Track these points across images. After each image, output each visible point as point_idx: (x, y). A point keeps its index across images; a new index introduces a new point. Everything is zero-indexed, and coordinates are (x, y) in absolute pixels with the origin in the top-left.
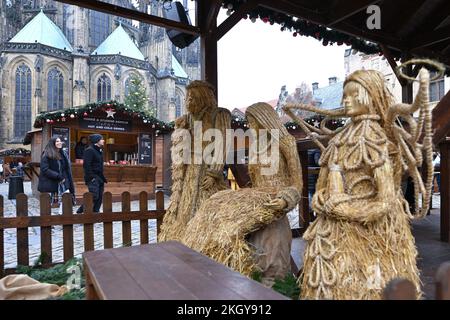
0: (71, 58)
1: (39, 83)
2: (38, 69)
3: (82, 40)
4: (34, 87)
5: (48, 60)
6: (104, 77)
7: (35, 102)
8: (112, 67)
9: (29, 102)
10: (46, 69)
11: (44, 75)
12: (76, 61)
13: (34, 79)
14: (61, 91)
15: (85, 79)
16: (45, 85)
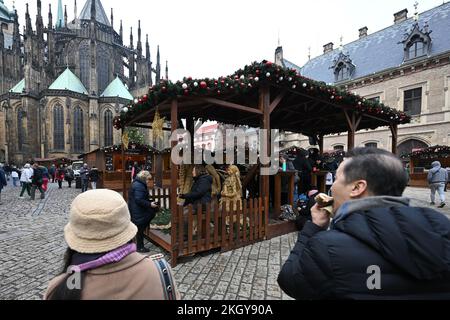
0: (87, 99)
1: (68, 115)
2: (68, 107)
3: (94, 88)
4: (65, 118)
5: (73, 100)
6: (108, 111)
7: (66, 128)
8: (114, 105)
9: (63, 127)
10: (72, 107)
11: (72, 110)
12: (91, 101)
13: (65, 113)
14: (82, 121)
15: (96, 113)
16: (72, 116)
